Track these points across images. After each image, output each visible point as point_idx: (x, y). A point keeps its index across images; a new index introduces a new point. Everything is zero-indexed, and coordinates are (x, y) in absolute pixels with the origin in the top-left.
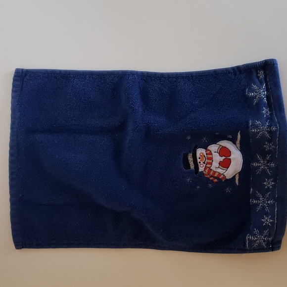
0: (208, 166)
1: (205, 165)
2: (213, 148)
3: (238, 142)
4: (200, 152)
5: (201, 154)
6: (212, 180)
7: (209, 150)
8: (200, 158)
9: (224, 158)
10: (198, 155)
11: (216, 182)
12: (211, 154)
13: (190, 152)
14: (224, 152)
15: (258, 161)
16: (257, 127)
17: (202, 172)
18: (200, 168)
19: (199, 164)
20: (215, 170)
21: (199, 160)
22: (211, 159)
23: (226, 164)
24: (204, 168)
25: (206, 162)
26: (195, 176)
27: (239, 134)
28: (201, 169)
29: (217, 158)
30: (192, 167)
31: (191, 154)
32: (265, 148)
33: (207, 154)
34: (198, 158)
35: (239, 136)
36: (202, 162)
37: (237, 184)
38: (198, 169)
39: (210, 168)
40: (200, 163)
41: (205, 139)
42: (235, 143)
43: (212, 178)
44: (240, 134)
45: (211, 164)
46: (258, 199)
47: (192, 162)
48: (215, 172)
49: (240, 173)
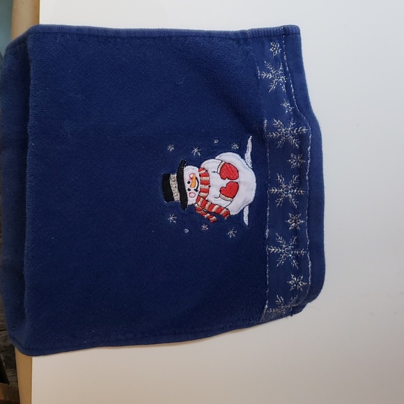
0: (202, 194)
1: (197, 193)
2: (212, 165)
3: (248, 155)
4: (190, 171)
5: (191, 176)
6: (208, 218)
7: (204, 169)
8: (189, 183)
9: (227, 181)
10: (186, 178)
11: (214, 221)
12: (207, 174)
13: (173, 173)
14: (228, 172)
15: (278, 186)
16: (275, 129)
17: (193, 205)
18: (189, 199)
19: (187, 191)
20: (214, 202)
21: (187, 186)
22: (207, 183)
23: (230, 191)
24: (196, 198)
25: (199, 189)
26: (183, 211)
27: (249, 141)
28: (191, 200)
29: (217, 182)
30: (177, 197)
31: (176, 176)
32: (290, 164)
33: (200, 175)
34: (186, 182)
35: (250, 145)
36: (192, 190)
37: (246, 222)
38: (187, 201)
39: (204, 198)
40: (189, 190)
41: (196, 150)
42: (243, 157)
43: (208, 215)
44: (252, 140)
45: (207, 191)
47: (177, 189)
48: (212, 205)
49: (250, 206)
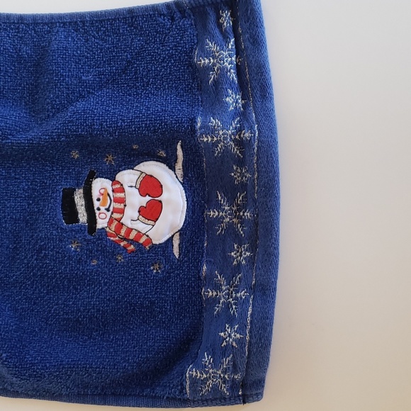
0: (116, 216)
1: (109, 214)
2: (128, 177)
3: (179, 165)
4: (100, 185)
5: (102, 191)
6: (125, 248)
7: (118, 182)
8: (98, 200)
9: (148, 198)
10: (95, 193)
11: (132, 252)
12: (122, 190)
13: (78, 186)
14: (150, 187)
15: (219, 207)
16: (213, 131)
17: (103, 229)
18: (99, 221)
19: (97, 212)
20: (130, 226)
21: (96, 204)
22: (122, 201)
23: (152, 212)
24: (107, 220)
25: (111, 209)
26: (89, 237)
27: (179, 148)
28: (101, 223)
29: (136, 200)
30: (83, 217)
31: (81, 191)
32: (233, 179)
33: (113, 191)
34: (95, 197)
35: (180, 153)
36: (103, 209)
37: (177, 255)
38: (96, 223)
39: (119, 220)
40: (99, 209)
41: (110, 158)
42: (172, 168)
43: (125, 243)
44: (182, 146)
45: (122, 212)
46: (217, 287)
47: (83, 208)
48: (129, 230)
49: (182, 232)
